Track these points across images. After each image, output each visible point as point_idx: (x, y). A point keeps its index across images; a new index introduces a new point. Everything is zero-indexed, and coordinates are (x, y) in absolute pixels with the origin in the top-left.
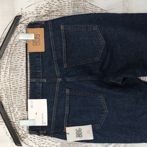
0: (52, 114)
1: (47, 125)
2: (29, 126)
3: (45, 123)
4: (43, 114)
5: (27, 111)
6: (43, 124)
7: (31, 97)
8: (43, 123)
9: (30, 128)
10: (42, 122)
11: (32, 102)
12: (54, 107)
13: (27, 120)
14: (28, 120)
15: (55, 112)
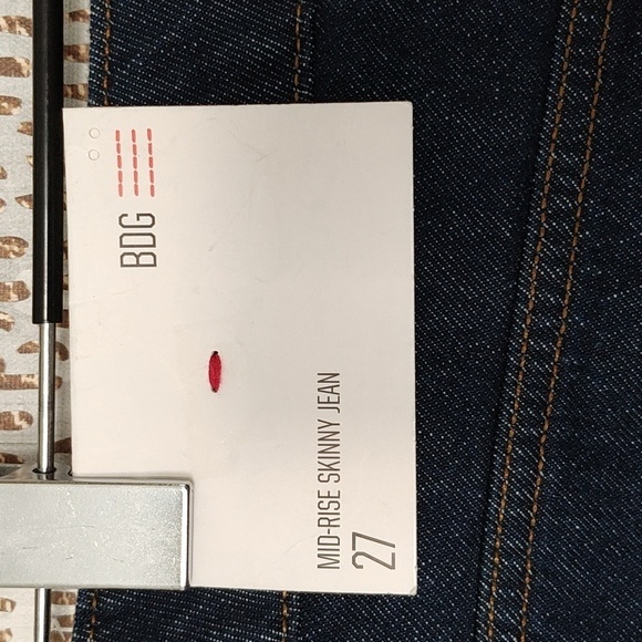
0: (501, 384)
1: (402, 580)
2: (86, 595)
3: (384, 553)
4: (329, 381)
5: (59, 316)
6: (328, 558)
7: (120, 60)
8: (345, 552)
9: (106, 619)
10: (327, 518)
11: (135, 164)
12: (534, 269)
13: (51, 475)
14: (68, 477)
15: (545, 357)
